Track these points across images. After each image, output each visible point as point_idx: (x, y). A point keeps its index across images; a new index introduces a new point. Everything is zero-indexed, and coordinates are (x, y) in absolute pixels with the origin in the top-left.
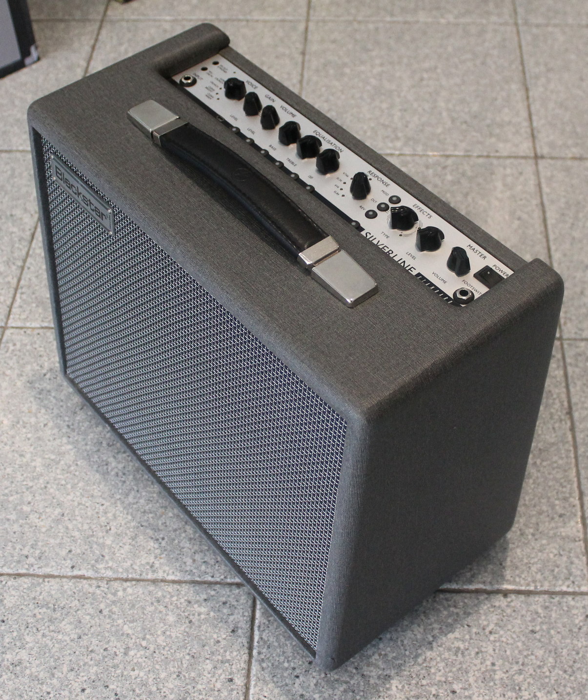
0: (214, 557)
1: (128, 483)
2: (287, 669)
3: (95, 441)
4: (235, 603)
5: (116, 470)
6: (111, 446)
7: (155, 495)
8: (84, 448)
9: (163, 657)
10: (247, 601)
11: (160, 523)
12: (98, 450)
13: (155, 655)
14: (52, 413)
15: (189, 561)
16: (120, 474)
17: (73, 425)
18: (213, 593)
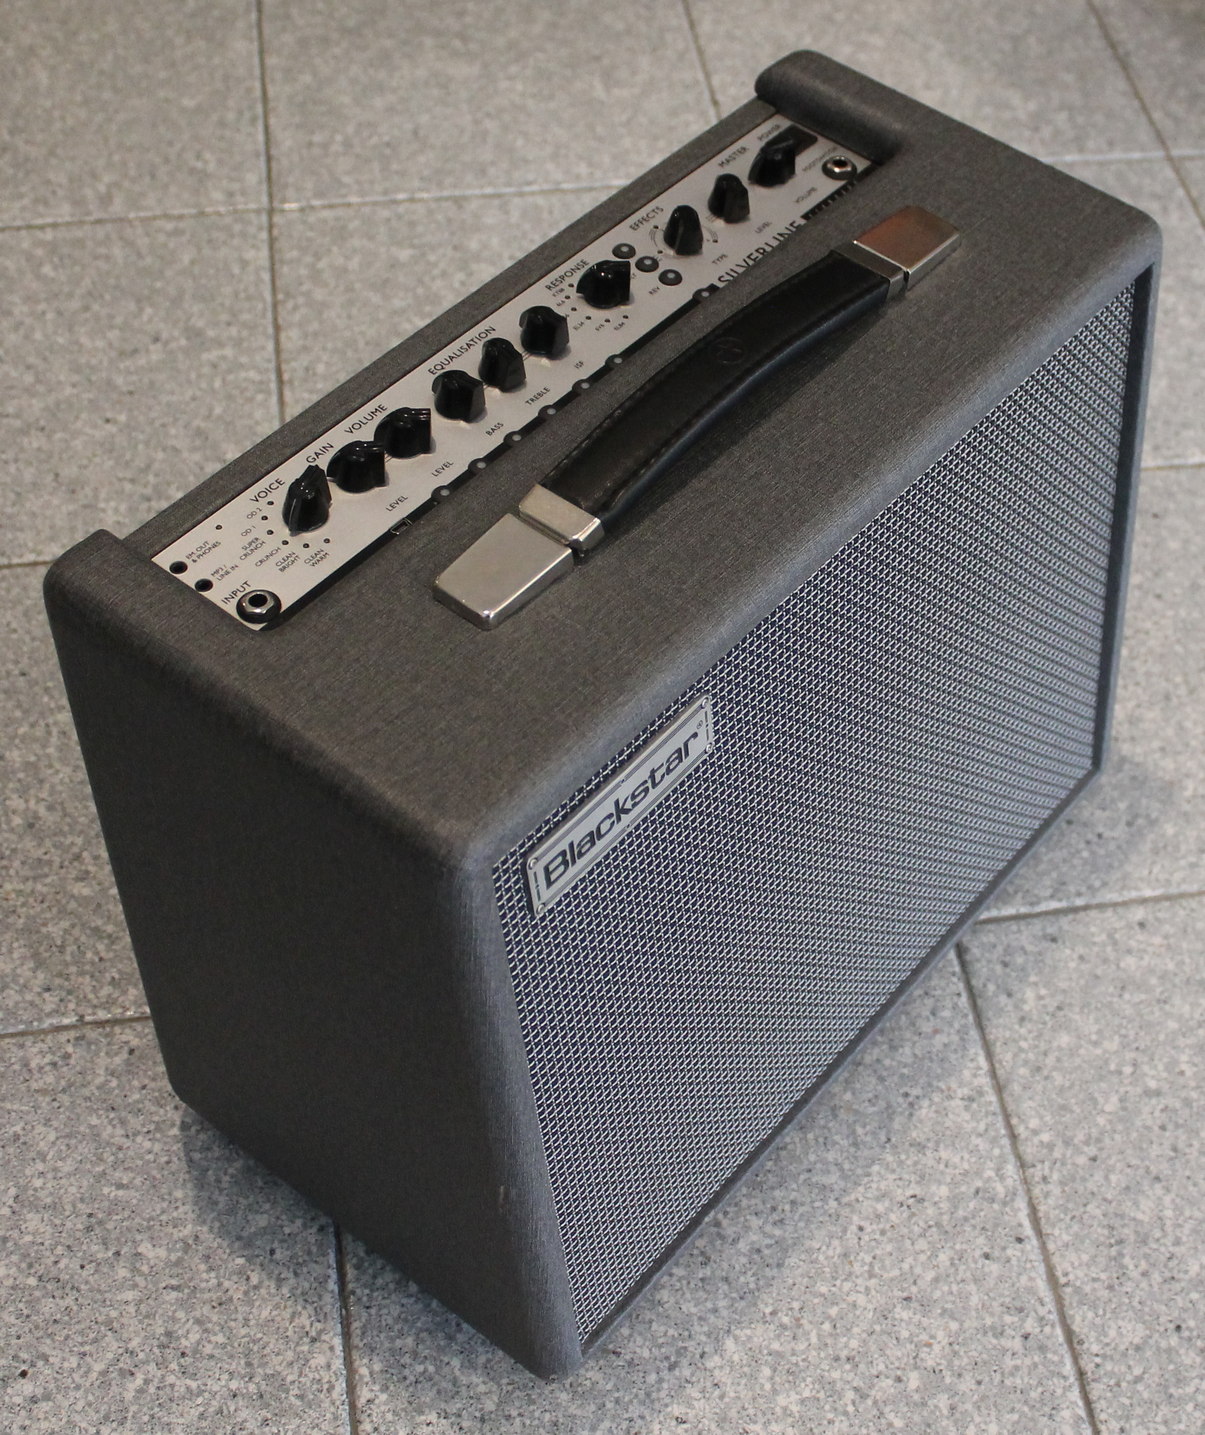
0: (918, 1002)
1: (793, 1195)
2: (1093, 853)
3: (701, 1294)
4: (1000, 949)
5: (768, 1228)
6: (709, 1259)
7: (810, 1136)
8: (725, 1313)
9: (1142, 1034)
10: (989, 931)
11: (871, 1110)
12: (726, 1280)
13: (1142, 1047)
14: (642, 1417)
15: (940, 1039)
16: (775, 1217)
17: (667, 1358)
18: (991, 987)
